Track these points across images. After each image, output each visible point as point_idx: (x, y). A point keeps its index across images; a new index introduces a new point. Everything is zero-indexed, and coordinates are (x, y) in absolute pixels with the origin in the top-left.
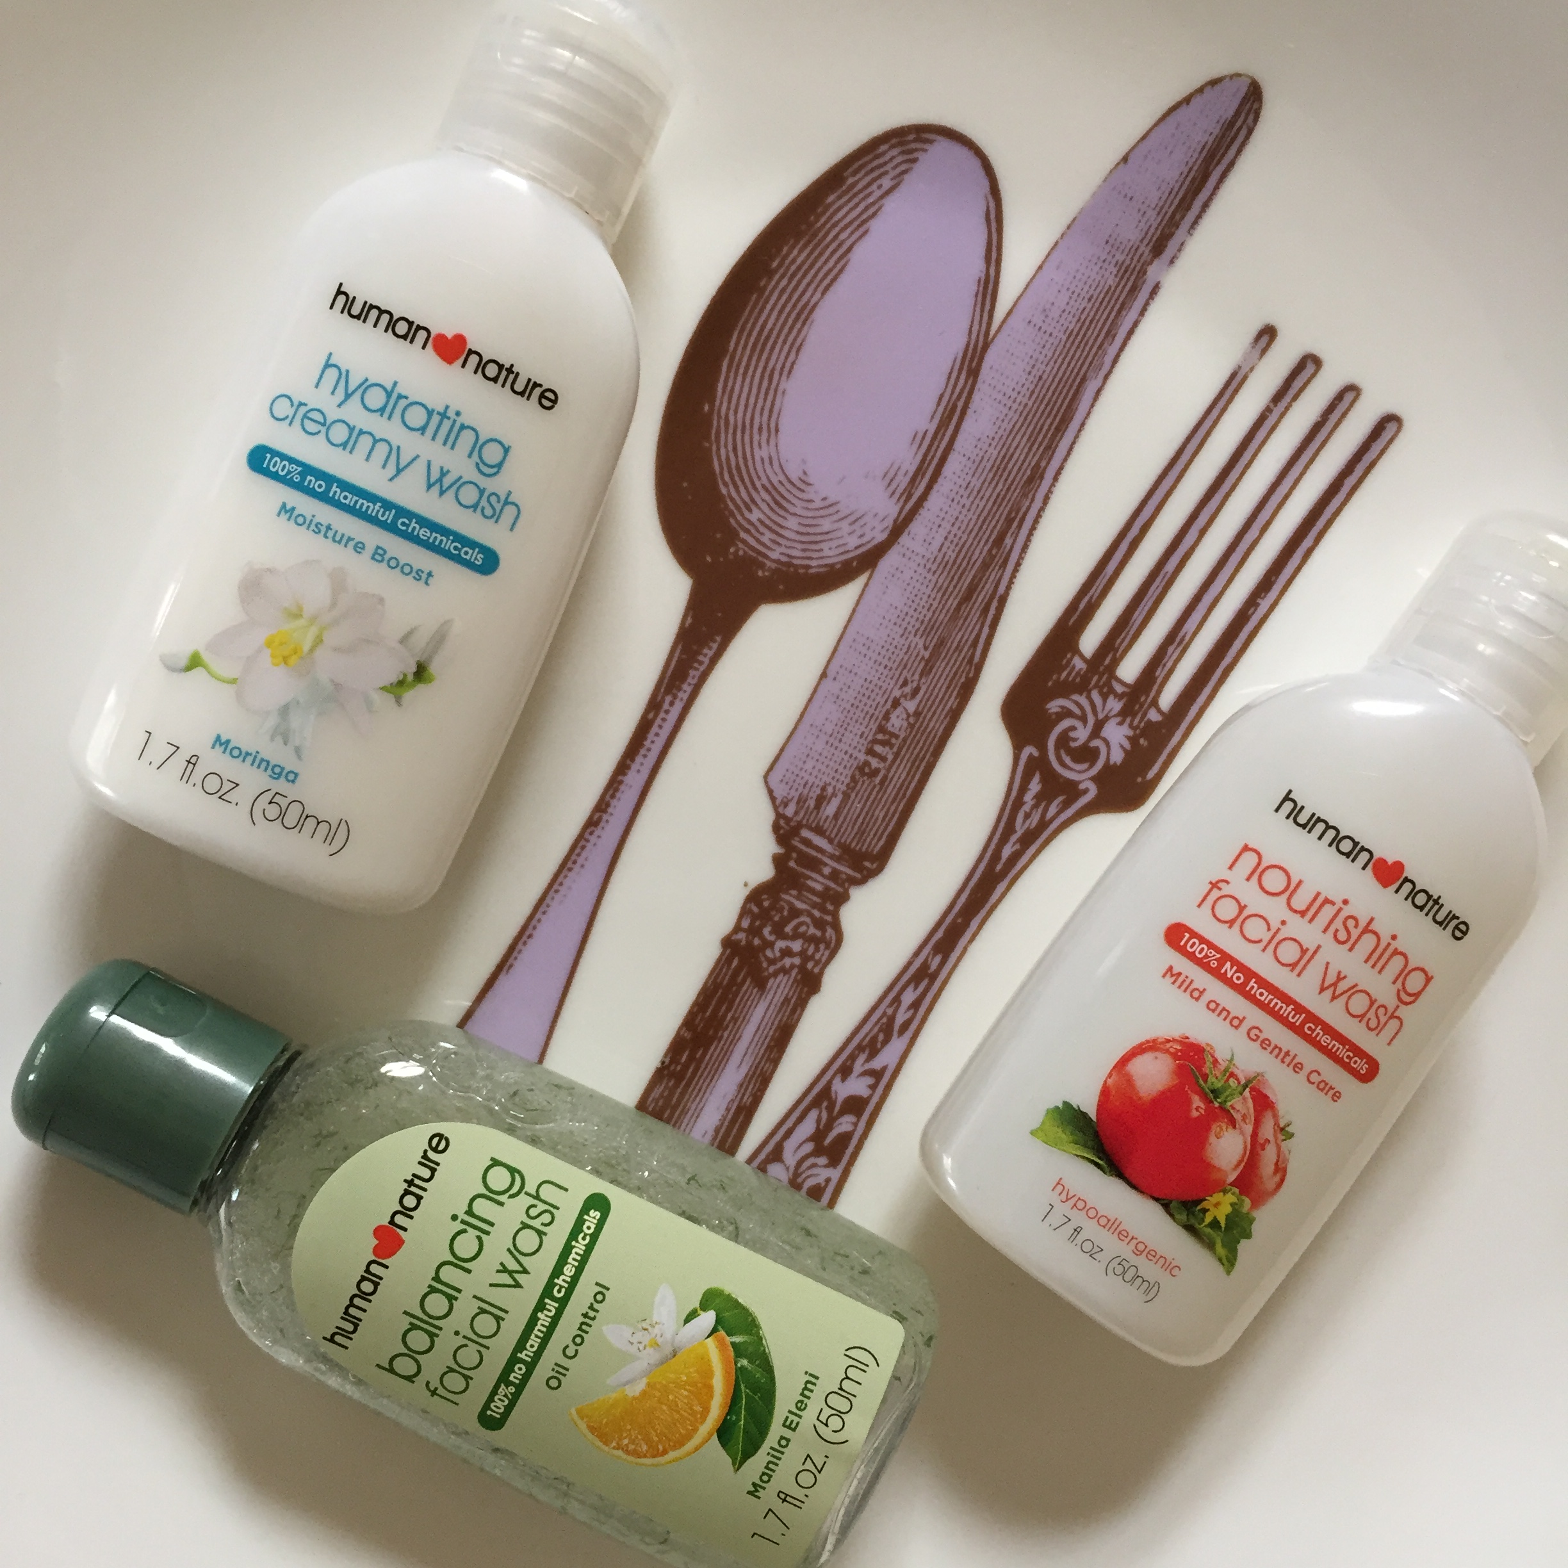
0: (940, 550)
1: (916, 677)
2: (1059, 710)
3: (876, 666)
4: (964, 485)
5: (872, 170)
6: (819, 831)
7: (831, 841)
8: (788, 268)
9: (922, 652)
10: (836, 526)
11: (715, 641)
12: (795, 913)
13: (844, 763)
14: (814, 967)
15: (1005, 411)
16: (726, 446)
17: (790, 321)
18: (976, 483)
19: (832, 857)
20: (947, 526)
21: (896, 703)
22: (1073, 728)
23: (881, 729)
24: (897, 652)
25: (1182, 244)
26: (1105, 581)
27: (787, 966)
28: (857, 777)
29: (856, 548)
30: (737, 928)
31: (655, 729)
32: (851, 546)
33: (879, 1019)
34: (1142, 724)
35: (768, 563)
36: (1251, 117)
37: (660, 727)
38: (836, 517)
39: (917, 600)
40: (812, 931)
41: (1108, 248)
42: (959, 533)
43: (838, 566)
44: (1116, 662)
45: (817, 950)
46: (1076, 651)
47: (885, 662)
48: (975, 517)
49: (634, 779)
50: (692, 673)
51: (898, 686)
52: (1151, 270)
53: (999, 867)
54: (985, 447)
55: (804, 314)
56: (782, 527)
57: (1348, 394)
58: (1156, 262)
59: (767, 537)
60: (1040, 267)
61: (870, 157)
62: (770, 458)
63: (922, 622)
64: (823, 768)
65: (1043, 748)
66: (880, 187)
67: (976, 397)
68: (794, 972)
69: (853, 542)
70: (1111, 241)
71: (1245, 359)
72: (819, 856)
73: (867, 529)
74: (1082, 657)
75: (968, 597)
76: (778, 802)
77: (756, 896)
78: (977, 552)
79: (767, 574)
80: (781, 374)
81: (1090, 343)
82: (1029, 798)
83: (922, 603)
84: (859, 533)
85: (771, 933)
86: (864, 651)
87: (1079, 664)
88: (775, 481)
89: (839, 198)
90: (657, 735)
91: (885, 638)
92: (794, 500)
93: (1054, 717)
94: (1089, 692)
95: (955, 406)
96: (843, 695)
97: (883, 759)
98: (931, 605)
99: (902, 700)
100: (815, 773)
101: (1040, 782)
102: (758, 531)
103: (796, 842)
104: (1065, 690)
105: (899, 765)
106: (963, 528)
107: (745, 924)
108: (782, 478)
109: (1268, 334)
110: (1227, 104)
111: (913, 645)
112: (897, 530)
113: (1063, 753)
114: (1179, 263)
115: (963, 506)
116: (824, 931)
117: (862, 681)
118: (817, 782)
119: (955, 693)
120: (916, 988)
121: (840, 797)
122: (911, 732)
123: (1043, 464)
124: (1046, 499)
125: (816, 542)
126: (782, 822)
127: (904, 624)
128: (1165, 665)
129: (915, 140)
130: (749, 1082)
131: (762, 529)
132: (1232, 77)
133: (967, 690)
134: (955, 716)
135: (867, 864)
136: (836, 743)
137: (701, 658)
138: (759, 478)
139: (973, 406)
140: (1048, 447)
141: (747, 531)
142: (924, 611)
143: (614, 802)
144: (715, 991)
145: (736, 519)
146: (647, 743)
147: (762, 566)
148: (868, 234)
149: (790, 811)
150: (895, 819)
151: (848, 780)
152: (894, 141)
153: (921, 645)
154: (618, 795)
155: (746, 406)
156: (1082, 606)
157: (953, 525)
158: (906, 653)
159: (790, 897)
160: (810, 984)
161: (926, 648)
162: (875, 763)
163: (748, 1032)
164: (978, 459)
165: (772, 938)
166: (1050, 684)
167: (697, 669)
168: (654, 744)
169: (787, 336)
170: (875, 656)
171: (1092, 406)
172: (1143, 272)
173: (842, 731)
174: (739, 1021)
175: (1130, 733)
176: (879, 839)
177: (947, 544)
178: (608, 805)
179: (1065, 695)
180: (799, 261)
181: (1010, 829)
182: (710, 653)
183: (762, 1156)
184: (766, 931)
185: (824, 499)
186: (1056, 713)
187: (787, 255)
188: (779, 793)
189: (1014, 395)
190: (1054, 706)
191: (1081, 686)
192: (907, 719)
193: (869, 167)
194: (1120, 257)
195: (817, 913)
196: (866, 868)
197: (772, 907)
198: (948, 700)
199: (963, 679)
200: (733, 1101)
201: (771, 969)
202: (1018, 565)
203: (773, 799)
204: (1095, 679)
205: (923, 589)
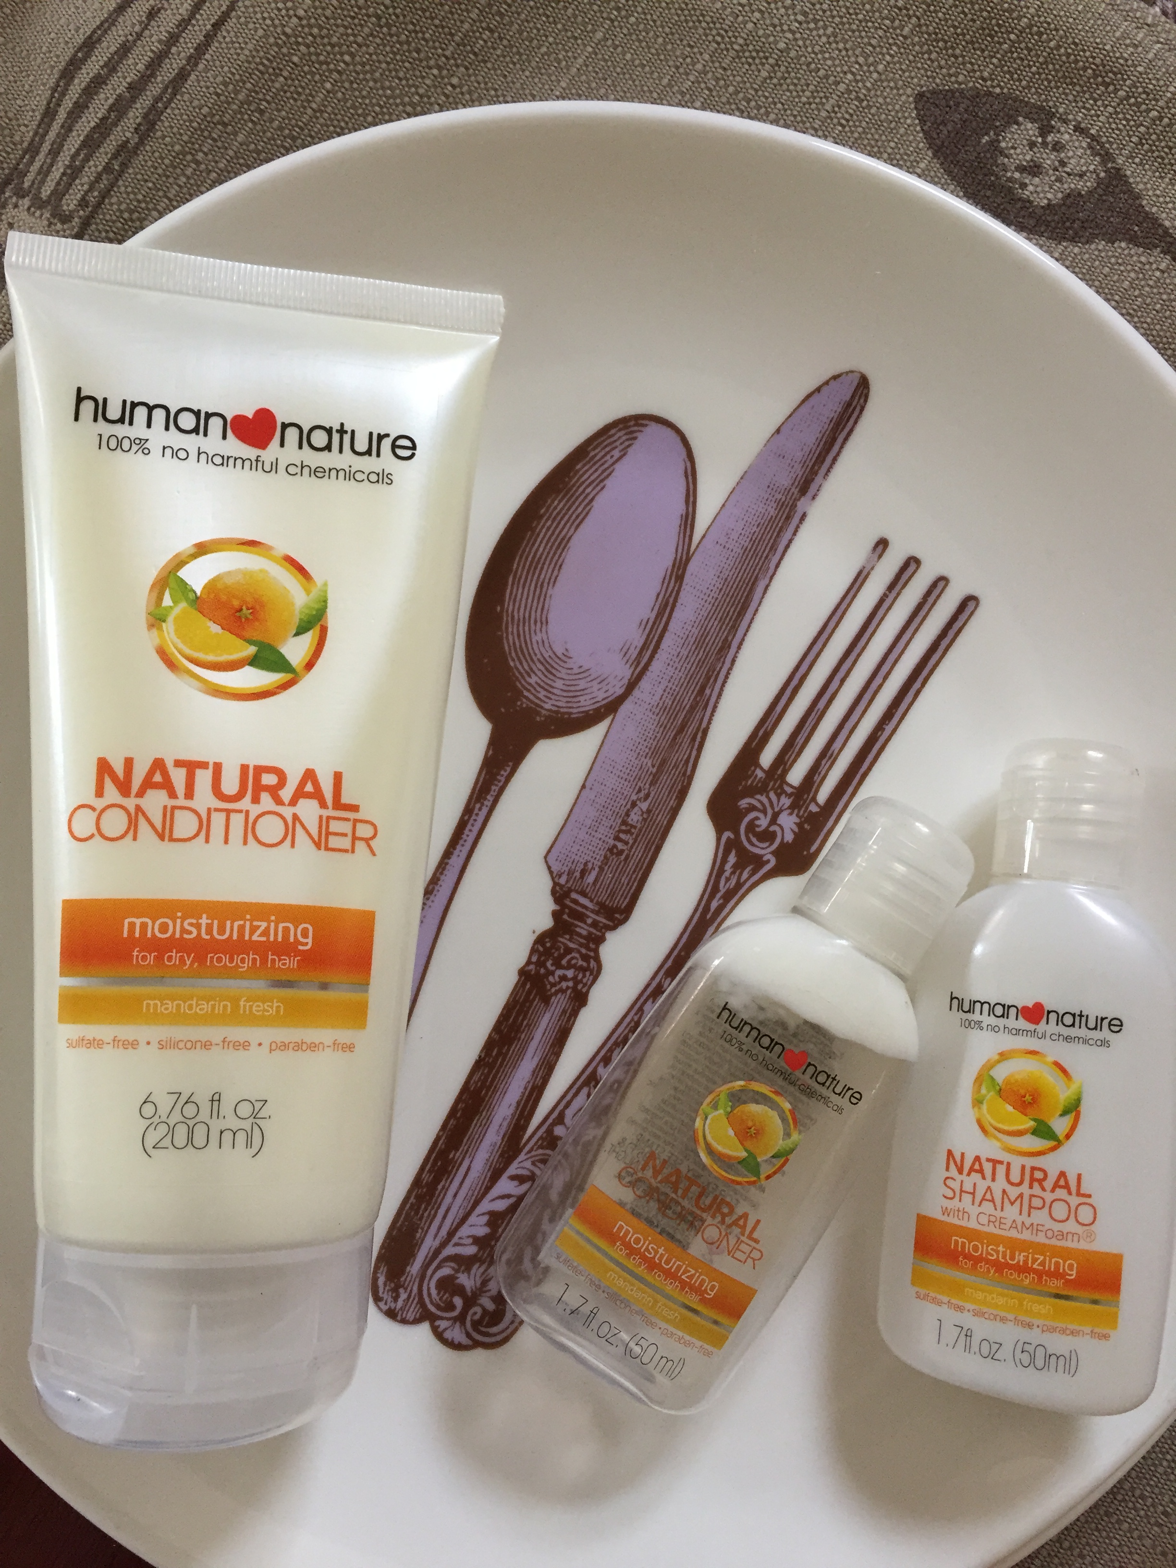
0: (661, 699)
1: (647, 786)
2: (747, 806)
3: (619, 780)
4: (676, 654)
5: (606, 446)
6: (583, 894)
7: (592, 901)
8: (551, 514)
9: (651, 769)
10: (589, 685)
11: (508, 766)
12: (568, 951)
13: (599, 846)
14: (583, 988)
15: (703, 602)
16: (512, 633)
17: (554, 548)
18: (684, 653)
19: (593, 911)
20: (664, 683)
21: (634, 804)
22: (757, 818)
23: (624, 823)
24: (633, 769)
25: (820, 486)
26: (776, 716)
27: (564, 988)
28: (608, 856)
29: (603, 700)
30: (529, 962)
31: (469, 827)
32: (599, 698)
33: (629, 1023)
34: (806, 815)
35: (544, 712)
36: (862, 401)
37: (473, 825)
38: (589, 679)
39: (646, 733)
40: (580, 963)
41: (769, 490)
42: (674, 687)
43: (591, 712)
44: (786, 772)
45: (584, 976)
46: (758, 765)
47: (625, 776)
48: (684, 676)
49: (456, 861)
50: (493, 788)
51: (636, 791)
52: (799, 504)
53: (708, 917)
54: (690, 628)
55: (563, 544)
56: (553, 687)
57: (940, 583)
58: (802, 499)
59: (542, 694)
60: (724, 505)
61: (605, 437)
62: (543, 642)
63: (650, 748)
64: (585, 851)
65: (737, 833)
66: (612, 457)
67: (682, 594)
68: (569, 992)
69: (601, 695)
70: (772, 486)
71: (868, 560)
72: (584, 911)
73: (610, 687)
74: (762, 768)
75: (682, 729)
76: (554, 875)
77: (541, 940)
78: (687, 698)
79: (543, 719)
80: (548, 583)
81: (760, 554)
82: (728, 867)
83: (650, 735)
84: (604, 690)
85: (552, 965)
86: (611, 769)
87: (760, 774)
88: (546, 656)
89: (584, 465)
90: (470, 830)
91: (625, 760)
92: (559, 668)
93: (744, 811)
94: (768, 793)
95: (668, 601)
96: (597, 800)
97: (626, 843)
98: (656, 736)
99: (638, 802)
100: (579, 853)
101: (736, 855)
102: (535, 689)
103: (568, 902)
104: (751, 792)
105: (637, 847)
106: (676, 683)
107: (534, 959)
108: (550, 653)
109: (882, 544)
110: (845, 392)
111: (644, 765)
112: (631, 686)
113: (751, 836)
114: (818, 499)
115: (676, 668)
116: (589, 963)
117: (609, 790)
118: (581, 860)
119: (674, 797)
120: (654, 1001)
121: (597, 869)
122: (645, 824)
123: (730, 638)
124: (733, 661)
125: (575, 697)
126: (558, 888)
127: (638, 751)
128: (820, 773)
129: (635, 425)
130: (540, 1069)
131: (538, 689)
132: (847, 373)
133: (682, 794)
134: (674, 813)
135: (617, 916)
136: (593, 833)
137: (499, 777)
138: (536, 655)
140: (733, 627)
141: (529, 691)
142: (651, 741)
143: (442, 877)
144: (514, 1007)
145: (520, 683)
146: (464, 836)
147: (538, 714)
148: (605, 488)
149: (562, 881)
150: (635, 884)
151: (602, 858)
152: (621, 426)
153: (649, 764)
154: (445, 872)
155: (526, 606)
156: (761, 733)
157: (669, 681)
158: (639, 770)
159: (564, 940)
160: (580, 999)
161: (653, 766)
162: (620, 846)
163: (538, 1034)
164: (685, 637)
165: (553, 968)
166: (740, 788)
167: (497, 785)
168: (469, 836)
169: (552, 558)
170: (618, 773)
171: (763, 597)
172: (794, 506)
173: (597, 824)
174: (531, 1027)
175: (798, 820)
176: (625, 898)
177: (666, 694)
178: (438, 879)
179: (752, 796)
180: (558, 508)
181: (715, 889)
182: (505, 774)
183: (550, 1121)
184: (549, 964)
185: (581, 667)
186: (746, 808)
187: (550, 506)
188: (555, 869)
189: (708, 592)
190: (744, 803)
191: (762, 789)
192: (642, 815)
193: (605, 443)
194: (779, 496)
195: (584, 951)
196: (617, 919)
197: (552, 947)
198: (669, 802)
199: (679, 787)
200: (529, 1082)
201: (553, 990)
202: (715, 707)
203: (551, 873)
204: (771, 784)
205: (650, 726)
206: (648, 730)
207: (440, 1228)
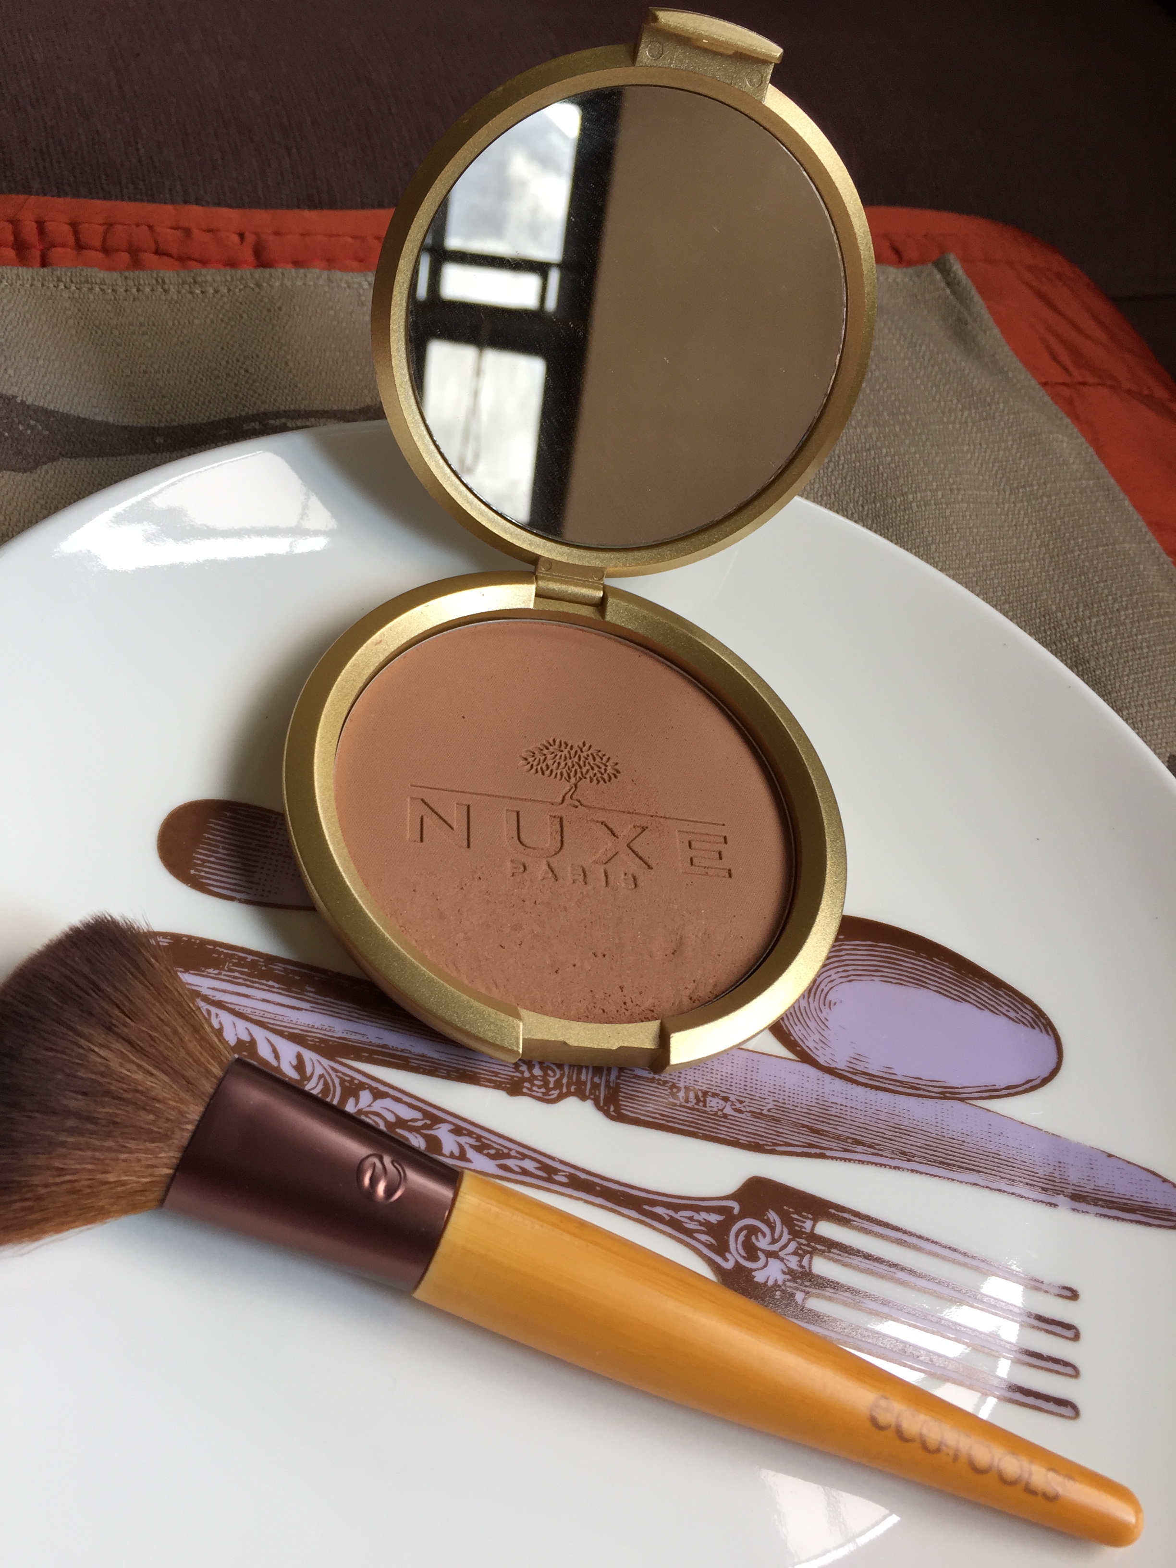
0: (832, 1103)
1: (748, 1109)
2: (772, 1221)
4: (878, 1108)
5: (1015, 1004)
8: (939, 968)
9: (766, 1108)
10: (816, 1030)
14: (527, 1088)
15: (934, 1123)
18: (883, 1116)
20: (849, 1103)
21: (726, 1099)
22: (764, 1235)
23: (705, 1094)
24: (759, 1091)
25: (1088, 1212)
26: (868, 1228)
27: (521, 1068)
28: (668, 1085)
29: (809, 1049)
32: (807, 1043)
33: (505, 1147)
34: (789, 1290)
38: (820, 1030)
39: (796, 1097)
41: (1057, 1163)
42: (849, 1114)
43: (792, 1038)
44: (821, 1254)
45: (540, 1087)
46: (815, 1221)
47: (749, 1084)
48: (863, 1121)
51: (738, 1098)
52: (1061, 1197)
53: (646, 1207)
54: (906, 1116)
55: (919, 983)
57: (1071, 1370)
58: (1067, 1199)
60: (1021, 1123)
62: (833, 980)
63: (785, 1103)
65: (742, 1215)
66: (1008, 1011)
67: (931, 1102)
68: (519, 1075)
69: (810, 1045)
70: (1061, 1165)
71: (1051, 1286)
73: (821, 1051)
74: (814, 1226)
78: (845, 1129)
81: (1001, 1170)
82: (703, 1216)
83: (795, 1100)
84: (818, 1046)
86: (749, 1068)
87: (808, 1225)
88: (822, 986)
89: (990, 988)
91: (764, 1081)
92: (816, 1002)
93: (766, 1218)
94: (793, 1240)
95: (919, 1089)
97: (686, 1100)
98: (797, 1107)
99: (729, 1103)
101: (718, 1221)
104: (787, 1221)
105: (688, 1113)
106: (852, 1114)
108: (826, 990)
109: (1072, 1294)
111: (766, 1101)
112: (832, 1072)
113: (744, 1233)
114: (1077, 1212)
115: (866, 1112)
116: (554, 1089)
117: (730, 1072)
119: (748, 1140)
120: (537, 1168)
122: (712, 1115)
123: (918, 1160)
124: (897, 1168)
125: (799, 1020)
127: (776, 1091)
128: (836, 1293)
129: (1043, 1024)
130: (427, 1061)
133: (756, 1147)
134: (735, 1143)
135: (612, 1108)
139: (925, 1100)
142: (792, 1103)
148: (980, 1011)
152: (1037, 1013)
153: (770, 1106)
155: (855, 960)
156: (845, 1215)
157: (852, 1107)
158: (760, 1097)
160: (513, 1088)
161: (769, 1110)
166: (785, 1208)
171: (965, 1183)
172: (1057, 1192)
175: (780, 1282)
176: (632, 1112)
177: (838, 1106)
179: (783, 1223)
180: (945, 973)
181: (677, 1208)
183: (374, 1084)
185: (827, 1020)
186: (768, 1219)
187: (945, 966)
189: (945, 1127)
190: (772, 1216)
191: (795, 1233)
192: (719, 1110)
193: (1015, 1002)
194: (1057, 1174)
195: (565, 1081)
196: (609, 1108)
198: (742, 1135)
199: (761, 1143)
200: (410, 1053)
202: (850, 1161)
204: (804, 1241)
205: (804, 1098)
206: (800, 1097)
207: (224, 991)
